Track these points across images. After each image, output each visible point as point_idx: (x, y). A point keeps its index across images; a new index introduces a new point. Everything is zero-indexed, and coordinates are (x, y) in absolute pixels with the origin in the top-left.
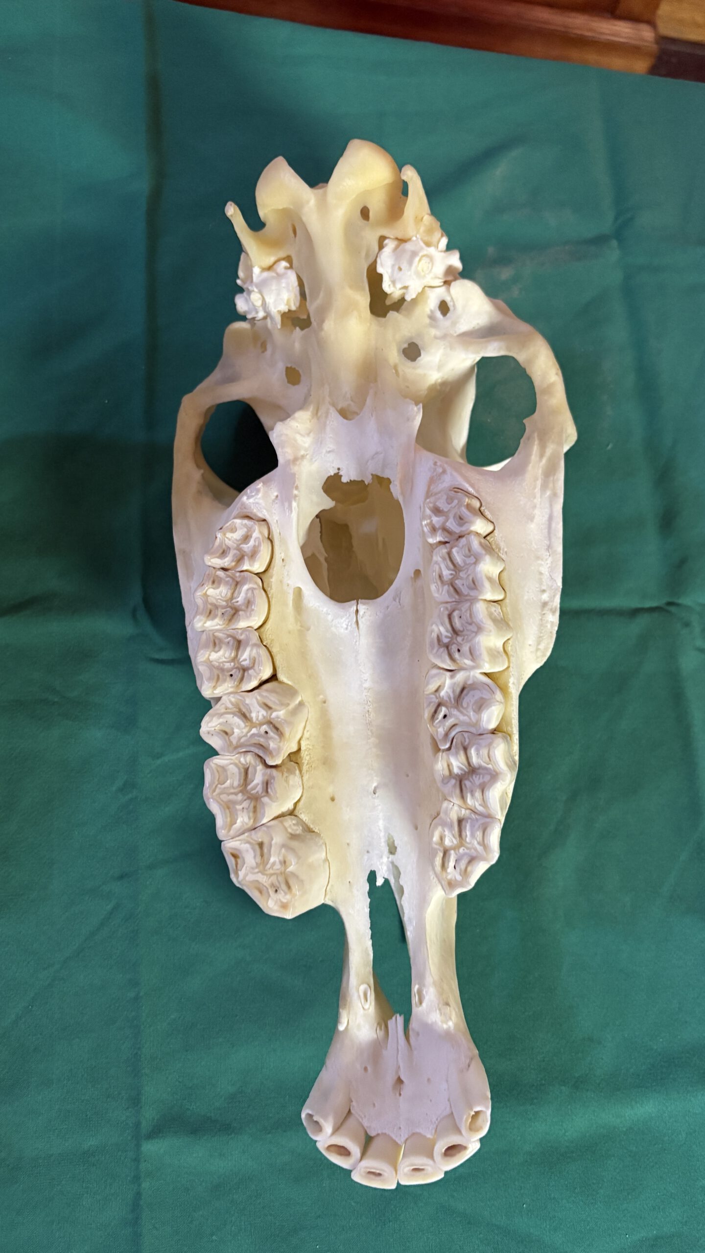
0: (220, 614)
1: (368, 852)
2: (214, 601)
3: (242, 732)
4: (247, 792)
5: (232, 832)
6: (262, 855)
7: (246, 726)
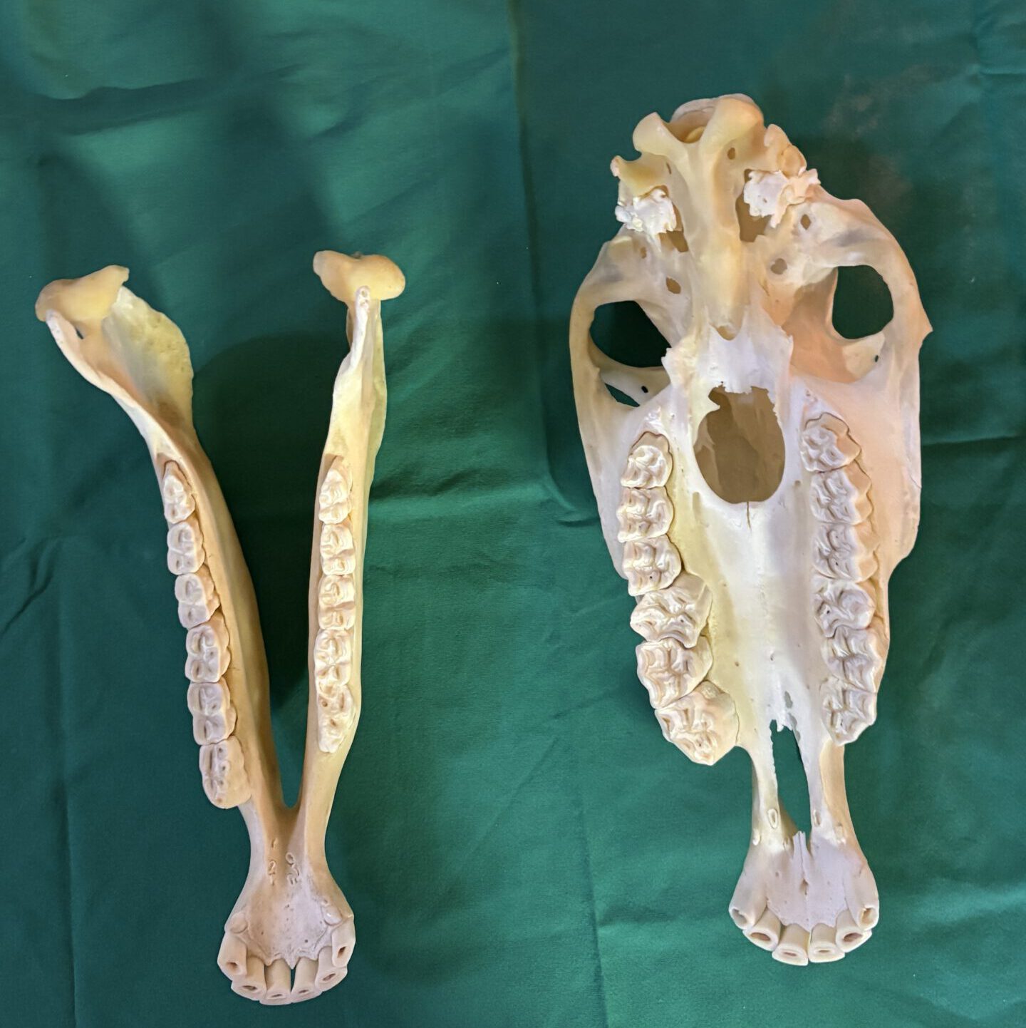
0: (637, 527)
1: (769, 705)
2: (632, 516)
3: (663, 622)
4: (671, 670)
5: (663, 703)
6: (687, 719)
7: (666, 617)
